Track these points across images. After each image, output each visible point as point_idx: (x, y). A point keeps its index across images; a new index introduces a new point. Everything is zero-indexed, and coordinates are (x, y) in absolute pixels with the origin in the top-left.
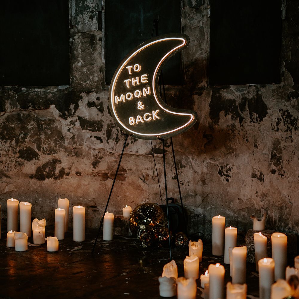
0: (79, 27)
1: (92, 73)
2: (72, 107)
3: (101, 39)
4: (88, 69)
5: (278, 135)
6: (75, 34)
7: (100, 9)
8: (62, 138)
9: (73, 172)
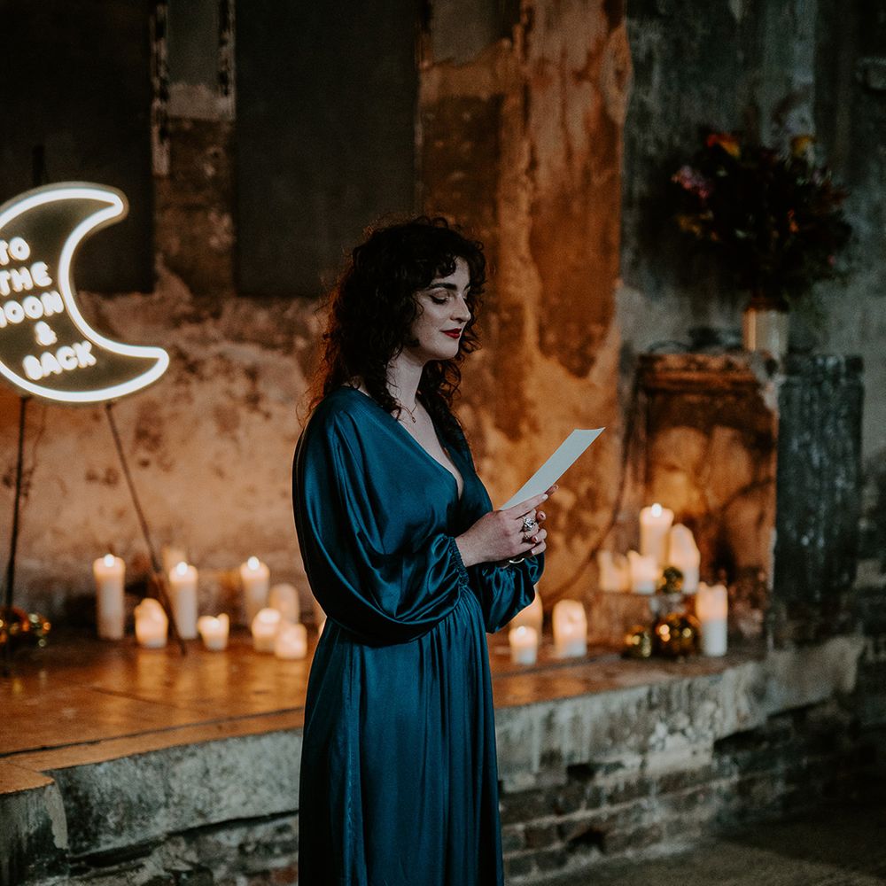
5: (153, 394)
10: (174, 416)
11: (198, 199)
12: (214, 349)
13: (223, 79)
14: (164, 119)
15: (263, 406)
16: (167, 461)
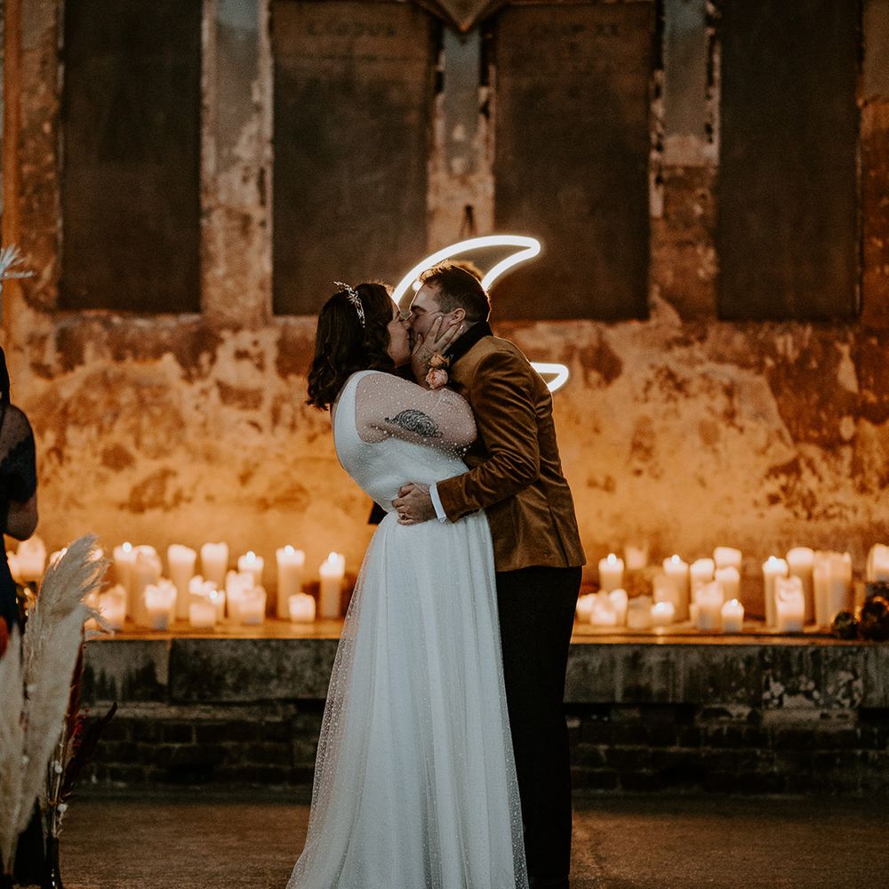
0: (222, 197)
1: (244, 292)
2: (204, 359)
3: (263, 224)
4: (238, 284)
5: (646, 409)
6: (211, 210)
7: (263, 164)
8: (181, 424)
9: (200, 496)
10: (665, 430)
11: (688, 235)
12: (699, 369)
13: (709, 129)
14: (660, 168)
15: (738, 421)
16: (657, 471)
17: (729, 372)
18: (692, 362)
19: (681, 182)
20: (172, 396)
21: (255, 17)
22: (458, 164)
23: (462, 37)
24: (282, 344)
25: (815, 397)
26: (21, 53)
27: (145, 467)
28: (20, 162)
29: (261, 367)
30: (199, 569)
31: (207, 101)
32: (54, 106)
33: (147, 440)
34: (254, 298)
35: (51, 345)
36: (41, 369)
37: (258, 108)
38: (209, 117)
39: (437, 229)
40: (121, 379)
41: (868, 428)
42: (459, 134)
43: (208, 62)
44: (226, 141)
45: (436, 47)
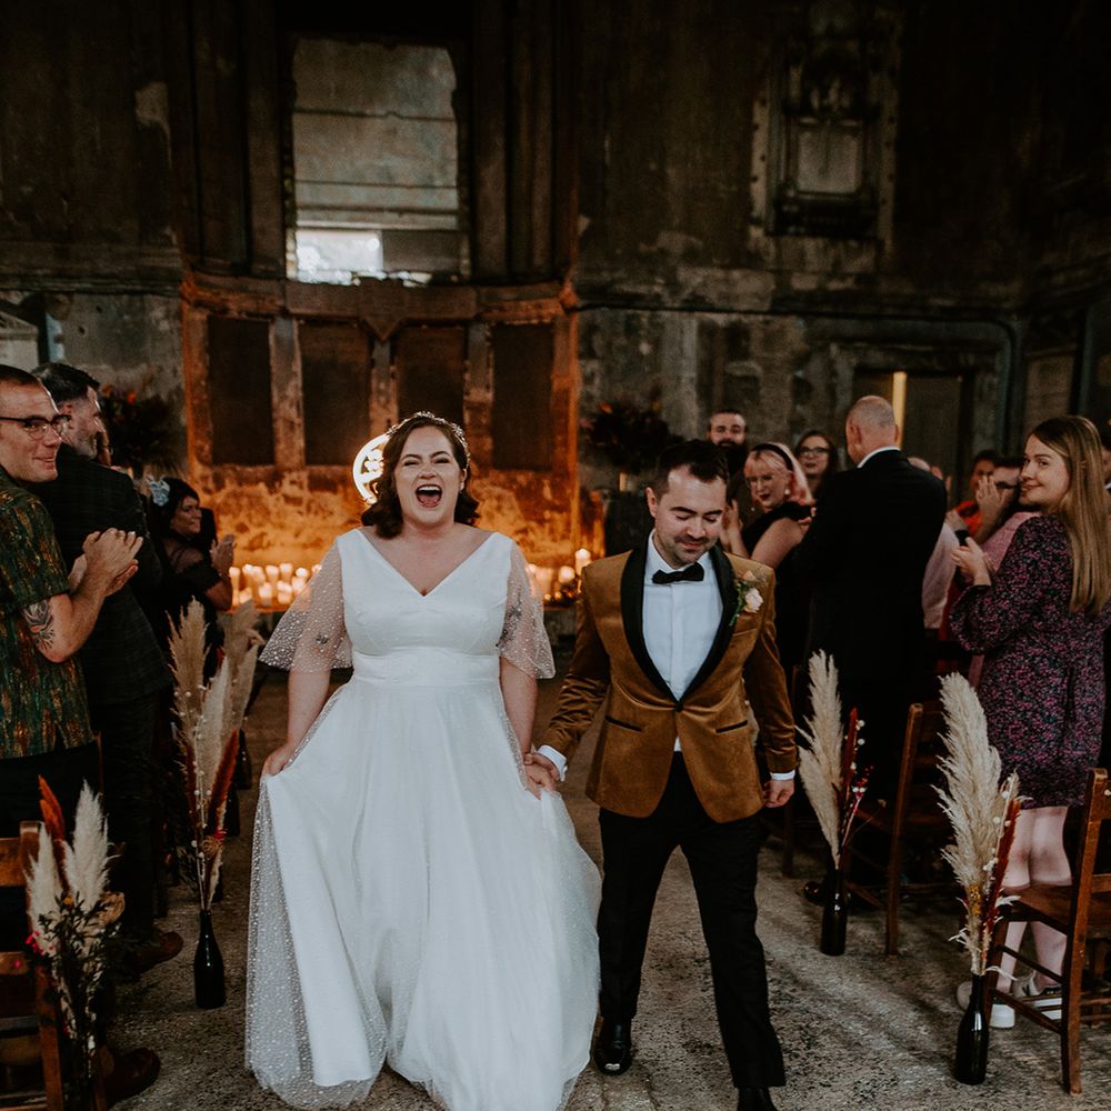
0: (282, 413)
1: (292, 455)
2: (277, 484)
3: (300, 425)
4: (290, 452)
6: (277, 419)
7: (298, 399)
8: (268, 513)
9: (278, 543)
13: (489, 386)
14: (468, 403)
15: (502, 511)
17: (498, 490)
18: (483, 486)
19: (477, 408)
20: (264, 501)
21: (292, 333)
22: (383, 399)
23: (383, 343)
24: (311, 478)
25: (533, 503)
26: (190, 349)
27: (254, 531)
28: (193, 398)
29: (301, 487)
30: (280, 577)
31: (274, 370)
32: (206, 373)
33: (255, 520)
34: (297, 458)
35: (210, 480)
36: (207, 491)
37: (295, 374)
38: (274, 378)
39: (375, 427)
40: (242, 494)
41: (557, 516)
42: (382, 386)
43: (273, 353)
44: (282, 388)
45: (371, 348)
